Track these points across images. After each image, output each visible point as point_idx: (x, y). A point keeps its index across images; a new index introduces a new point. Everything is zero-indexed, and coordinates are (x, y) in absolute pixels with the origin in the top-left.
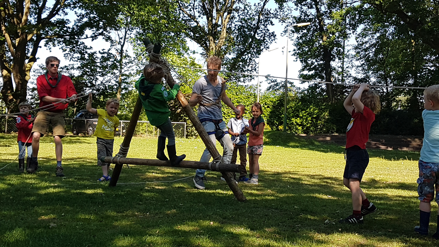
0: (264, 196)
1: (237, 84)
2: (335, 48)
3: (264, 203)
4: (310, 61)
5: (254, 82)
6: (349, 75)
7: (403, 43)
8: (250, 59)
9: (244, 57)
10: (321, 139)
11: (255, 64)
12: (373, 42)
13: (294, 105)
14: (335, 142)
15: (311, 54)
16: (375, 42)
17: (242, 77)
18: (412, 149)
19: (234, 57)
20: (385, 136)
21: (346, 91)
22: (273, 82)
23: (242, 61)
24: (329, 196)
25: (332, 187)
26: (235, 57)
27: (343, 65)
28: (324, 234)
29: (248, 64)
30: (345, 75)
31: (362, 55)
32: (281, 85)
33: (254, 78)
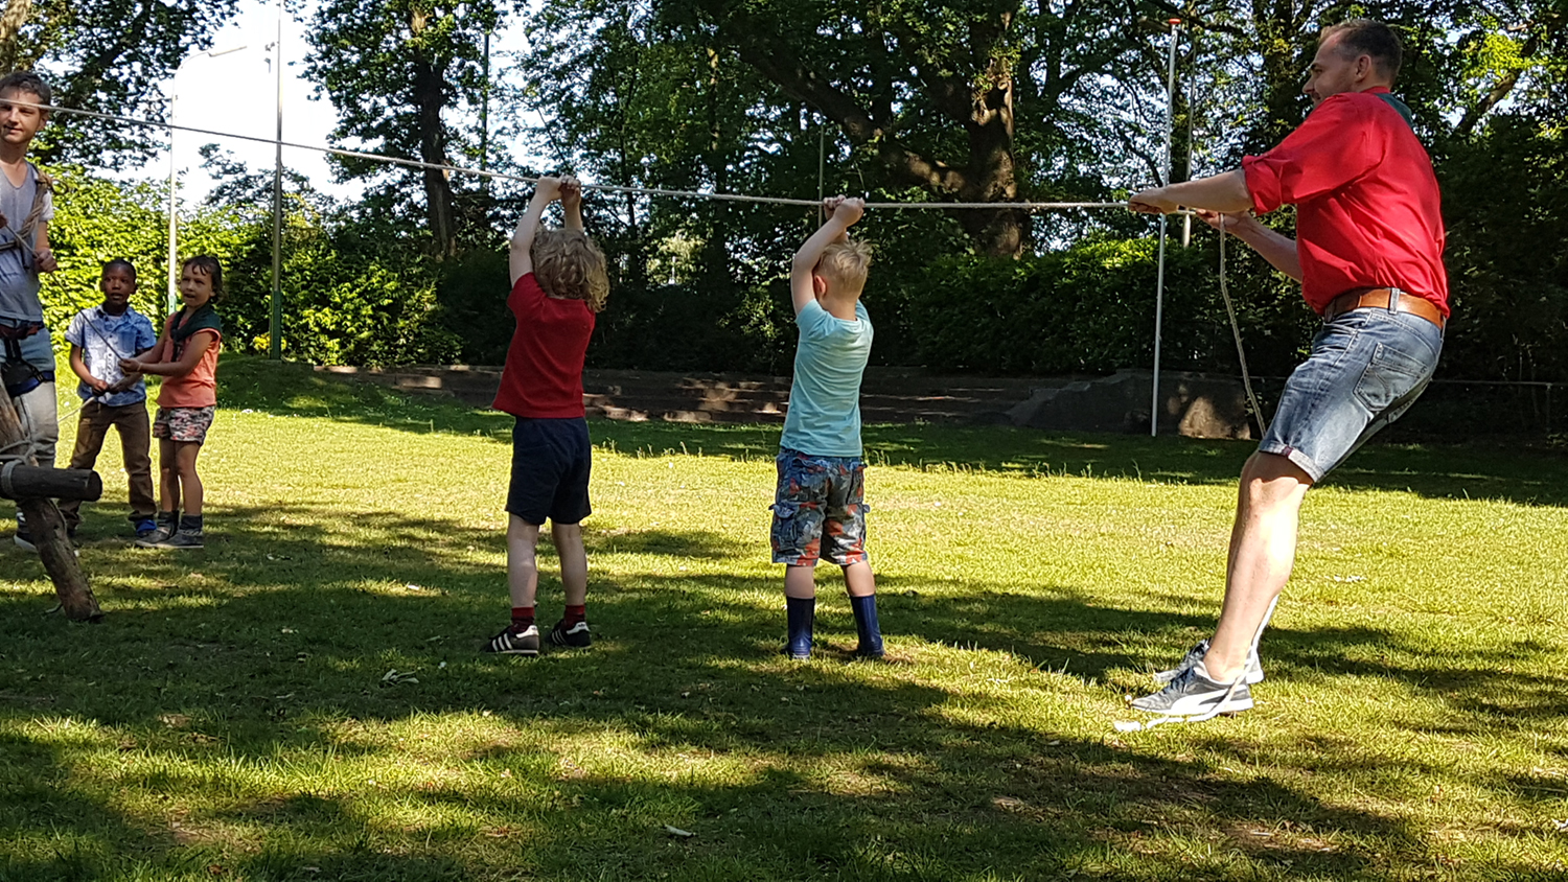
0: (171, 596)
1: (86, 175)
2: (457, 61)
3: (169, 623)
4: (366, 101)
5: (155, 170)
6: (505, 158)
7: (680, 57)
8: (140, 82)
9: (114, 72)
10: (408, 384)
11: (160, 101)
12: (584, 48)
13: (310, 260)
14: (456, 393)
15: (371, 77)
16: (590, 48)
17: (107, 149)
18: (706, 418)
19: (72, 68)
20: (624, 373)
21: (496, 217)
22: (233, 171)
23: (106, 87)
24: (413, 587)
25: (429, 553)
26: (79, 70)
27: (485, 124)
28: (373, 722)
29: (131, 99)
30: (492, 158)
31: (548, 92)
32: (261, 185)
33: (154, 155)
